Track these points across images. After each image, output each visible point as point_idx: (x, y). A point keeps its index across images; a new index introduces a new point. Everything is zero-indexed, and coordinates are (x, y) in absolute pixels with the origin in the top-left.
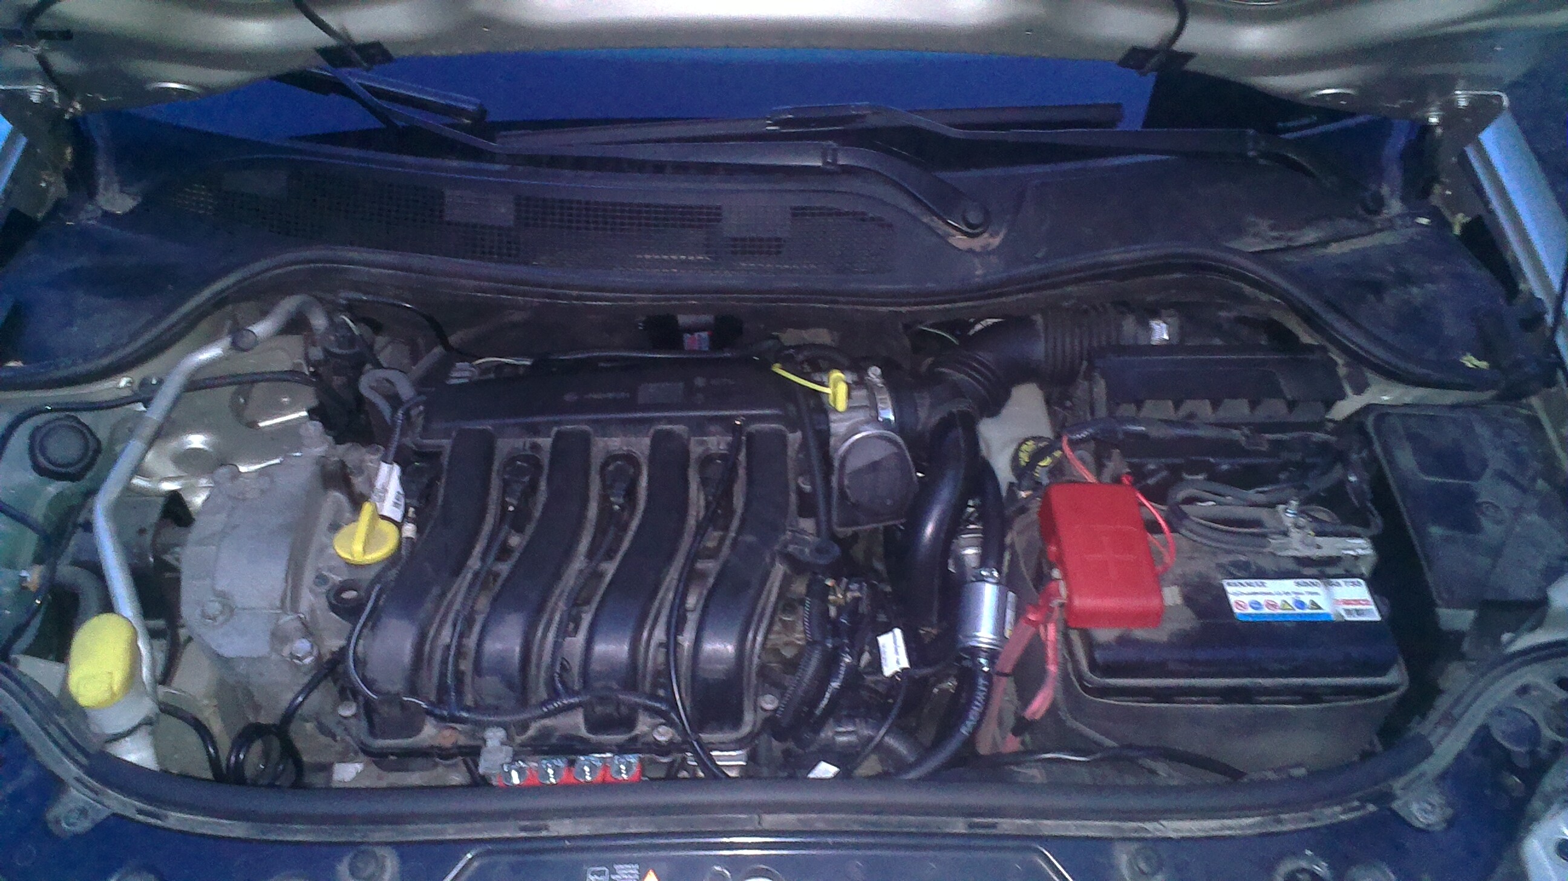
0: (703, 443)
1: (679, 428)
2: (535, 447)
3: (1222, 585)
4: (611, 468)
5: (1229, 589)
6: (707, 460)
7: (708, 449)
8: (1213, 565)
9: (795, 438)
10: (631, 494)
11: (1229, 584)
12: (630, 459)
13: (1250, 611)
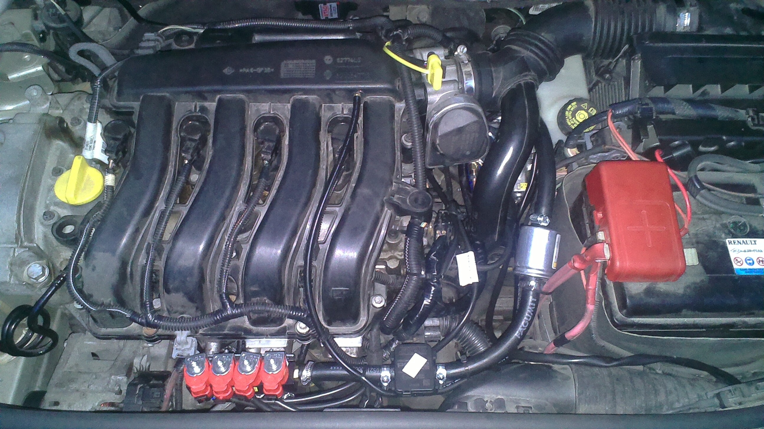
0: (331, 108)
1: (312, 98)
2: (203, 109)
3: (725, 243)
4: (262, 127)
5: (730, 247)
6: (334, 122)
7: (334, 114)
8: (718, 225)
9: (400, 106)
10: (277, 151)
11: (730, 243)
12: (275, 120)
13: (745, 266)
